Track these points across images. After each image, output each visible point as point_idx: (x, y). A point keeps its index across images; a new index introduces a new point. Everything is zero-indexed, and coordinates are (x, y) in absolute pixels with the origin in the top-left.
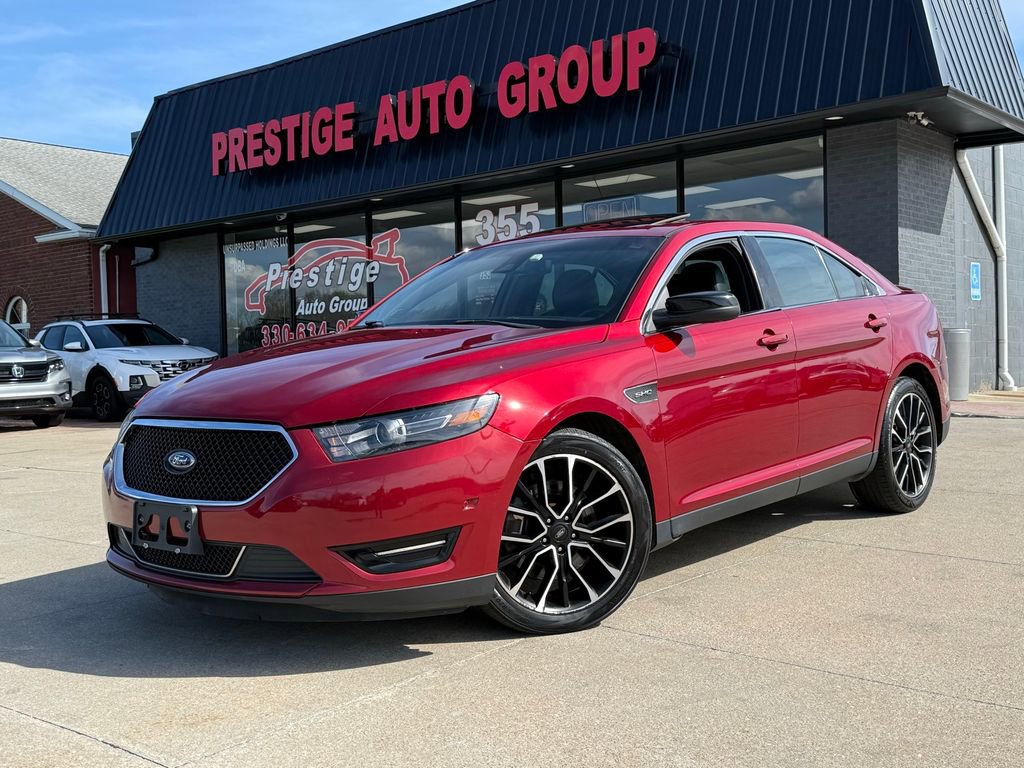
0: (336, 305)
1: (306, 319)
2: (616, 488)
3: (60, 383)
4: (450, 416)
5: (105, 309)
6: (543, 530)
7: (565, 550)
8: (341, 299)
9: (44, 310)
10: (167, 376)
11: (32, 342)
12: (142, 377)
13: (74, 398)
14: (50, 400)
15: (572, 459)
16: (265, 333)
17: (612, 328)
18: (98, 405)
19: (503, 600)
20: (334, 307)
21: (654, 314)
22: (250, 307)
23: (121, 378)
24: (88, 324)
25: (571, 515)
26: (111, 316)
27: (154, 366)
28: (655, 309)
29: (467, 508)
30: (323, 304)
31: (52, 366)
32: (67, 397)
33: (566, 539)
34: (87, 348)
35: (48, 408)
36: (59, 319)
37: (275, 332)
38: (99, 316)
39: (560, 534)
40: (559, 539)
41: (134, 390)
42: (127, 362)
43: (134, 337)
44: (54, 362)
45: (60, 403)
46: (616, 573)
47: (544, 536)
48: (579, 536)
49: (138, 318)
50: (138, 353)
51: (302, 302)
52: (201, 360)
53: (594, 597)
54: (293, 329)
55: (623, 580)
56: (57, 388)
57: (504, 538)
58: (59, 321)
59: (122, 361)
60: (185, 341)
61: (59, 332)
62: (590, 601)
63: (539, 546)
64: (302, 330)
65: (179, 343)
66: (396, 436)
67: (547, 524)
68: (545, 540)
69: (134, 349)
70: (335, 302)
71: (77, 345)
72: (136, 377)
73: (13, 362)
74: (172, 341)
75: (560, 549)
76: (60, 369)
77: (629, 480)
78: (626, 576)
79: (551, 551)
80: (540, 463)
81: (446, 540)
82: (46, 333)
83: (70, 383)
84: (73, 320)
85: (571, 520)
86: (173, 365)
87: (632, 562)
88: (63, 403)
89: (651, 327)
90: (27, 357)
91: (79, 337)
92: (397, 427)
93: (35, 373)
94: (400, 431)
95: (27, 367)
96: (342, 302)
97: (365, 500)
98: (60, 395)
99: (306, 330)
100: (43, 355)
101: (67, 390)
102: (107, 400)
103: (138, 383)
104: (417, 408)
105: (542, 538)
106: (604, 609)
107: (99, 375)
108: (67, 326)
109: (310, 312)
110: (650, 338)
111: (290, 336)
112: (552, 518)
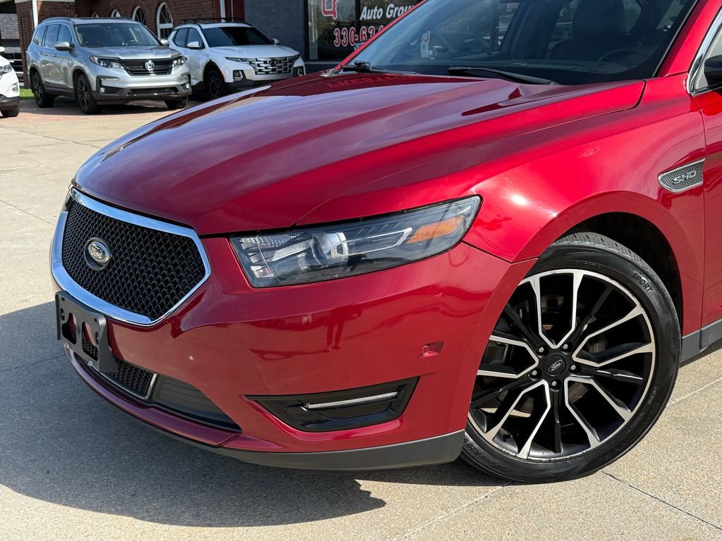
0: (391, 11)
1: (368, 23)
2: (638, 311)
3: (182, 75)
4: (409, 230)
5: (223, 15)
6: (534, 362)
7: (560, 385)
8: (395, 6)
9: (182, 14)
10: (260, 71)
11: (163, 42)
12: (242, 71)
13: (192, 87)
14: (174, 89)
15: (578, 275)
16: (336, 35)
17: (649, 87)
18: (212, 92)
19: (476, 445)
20: (389, 13)
21: (706, 64)
22: (326, 13)
23: (227, 72)
24: (205, 26)
25: (572, 345)
26: (228, 20)
27: (251, 63)
28: (708, 57)
29: (426, 354)
30: (381, 10)
31: (175, 62)
32: (188, 86)
33: (564, 372)
34: (203, 47)
35: (173, 95)
36: (186, 22)
37: (344, 34)
38: (219, 20)
39: (555, 366)
40: (553, 373)
41: (238, 82)
42: (232, 59)
43: (240, 38)
44: (177, 59)
45: (182, 91)
46: (626, 414)
47: (535, 369)
48: (580, 370)
49: (244, 22)
50: (240, 51)
51: (365, 8)
52: (286, 58)
53: (594, 441)
54: (358, 32)
55: (635, 423)
56: (179, 79)
57: (481, 373)
58: (185, 24)
59: (227, 58)
60: (276, 41)
61: (185, 32)
62: (590, 446)
63: (526, 381)
64: (364, 33)
65: (271, 43)
66: (335, 254)
67: (537, 353)
68: (535, 373)
69: (237, 48)
70: (391, 9)
71: (196, 44)
72: (238, 71)
73: (148, 58)
74: (266, 41)
75: (554, 383)
76: (181, 64)
77: (655, 301)
78: (640, 418)
79: (543, 387)
80: (535, 281)
81: (399, 391)
82: (176, 34)
83: (189, 76)
84: (195, 23)
85: (571, 349)
86: (265, 62)
87: (650, 402)
88: (184, 91)
89: (701, 82)
90: (157, 54)
91: (198, 38)
92: (336, 243)
93: (163, 67)
94: (340, 249)
95: (156, 62)
96: (396, 9)
97: (310, 318)
98: (182, 85)
99: (367, 33)
100: (168, 53)
101: (188, 81)
102: (217, 89)
103: (239, 76)
104: (366, 219)
105: (532, 370)
106: (607, 457)
107: (211, 69)
108: (189, 28)
109: (370, 18)
110: (699, 98)
111: (355, 38)
112: (546, 347)
